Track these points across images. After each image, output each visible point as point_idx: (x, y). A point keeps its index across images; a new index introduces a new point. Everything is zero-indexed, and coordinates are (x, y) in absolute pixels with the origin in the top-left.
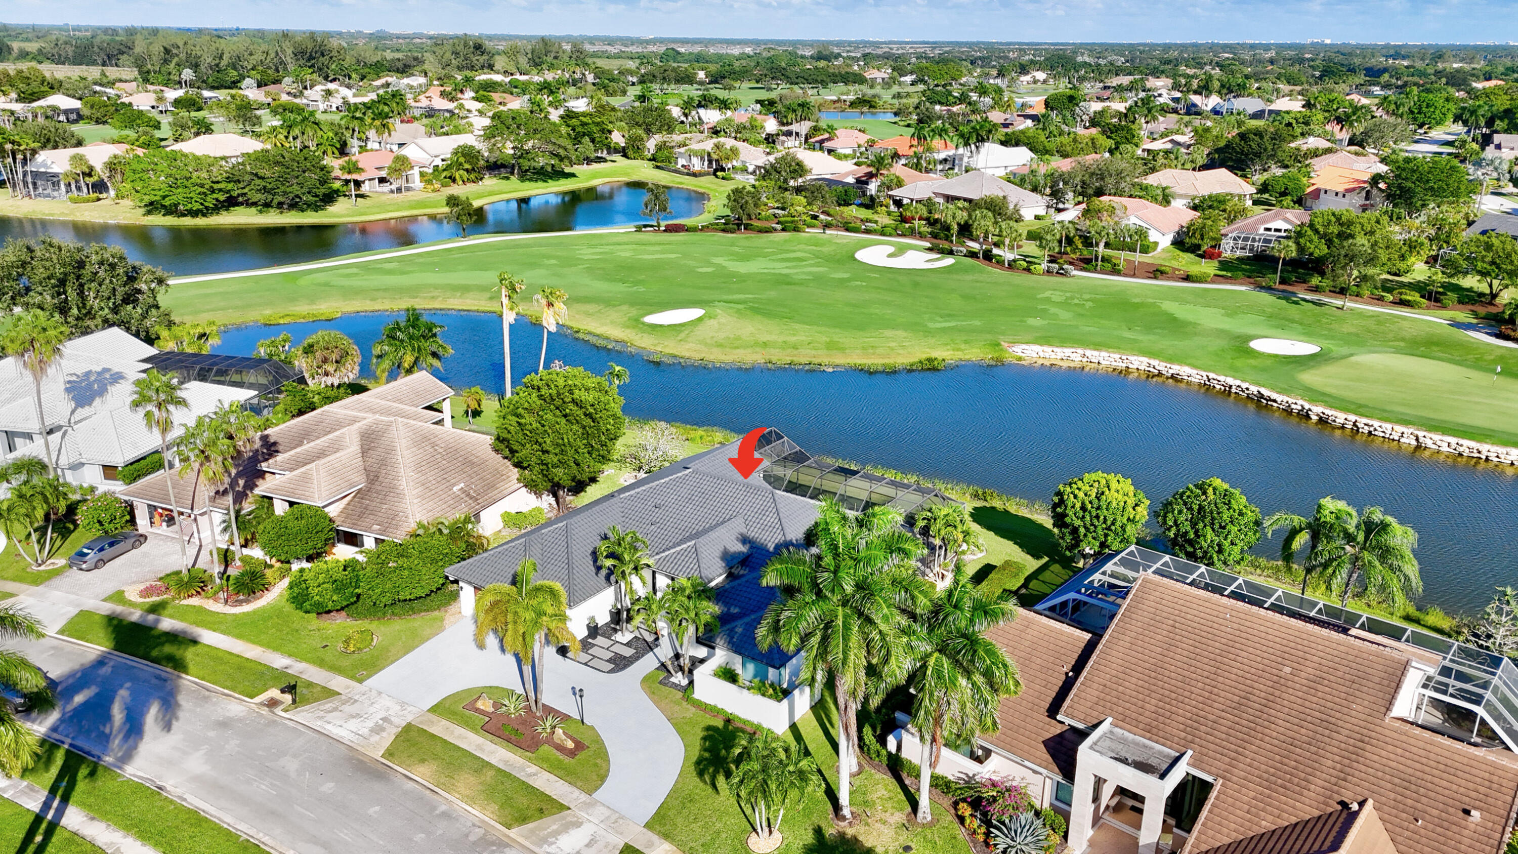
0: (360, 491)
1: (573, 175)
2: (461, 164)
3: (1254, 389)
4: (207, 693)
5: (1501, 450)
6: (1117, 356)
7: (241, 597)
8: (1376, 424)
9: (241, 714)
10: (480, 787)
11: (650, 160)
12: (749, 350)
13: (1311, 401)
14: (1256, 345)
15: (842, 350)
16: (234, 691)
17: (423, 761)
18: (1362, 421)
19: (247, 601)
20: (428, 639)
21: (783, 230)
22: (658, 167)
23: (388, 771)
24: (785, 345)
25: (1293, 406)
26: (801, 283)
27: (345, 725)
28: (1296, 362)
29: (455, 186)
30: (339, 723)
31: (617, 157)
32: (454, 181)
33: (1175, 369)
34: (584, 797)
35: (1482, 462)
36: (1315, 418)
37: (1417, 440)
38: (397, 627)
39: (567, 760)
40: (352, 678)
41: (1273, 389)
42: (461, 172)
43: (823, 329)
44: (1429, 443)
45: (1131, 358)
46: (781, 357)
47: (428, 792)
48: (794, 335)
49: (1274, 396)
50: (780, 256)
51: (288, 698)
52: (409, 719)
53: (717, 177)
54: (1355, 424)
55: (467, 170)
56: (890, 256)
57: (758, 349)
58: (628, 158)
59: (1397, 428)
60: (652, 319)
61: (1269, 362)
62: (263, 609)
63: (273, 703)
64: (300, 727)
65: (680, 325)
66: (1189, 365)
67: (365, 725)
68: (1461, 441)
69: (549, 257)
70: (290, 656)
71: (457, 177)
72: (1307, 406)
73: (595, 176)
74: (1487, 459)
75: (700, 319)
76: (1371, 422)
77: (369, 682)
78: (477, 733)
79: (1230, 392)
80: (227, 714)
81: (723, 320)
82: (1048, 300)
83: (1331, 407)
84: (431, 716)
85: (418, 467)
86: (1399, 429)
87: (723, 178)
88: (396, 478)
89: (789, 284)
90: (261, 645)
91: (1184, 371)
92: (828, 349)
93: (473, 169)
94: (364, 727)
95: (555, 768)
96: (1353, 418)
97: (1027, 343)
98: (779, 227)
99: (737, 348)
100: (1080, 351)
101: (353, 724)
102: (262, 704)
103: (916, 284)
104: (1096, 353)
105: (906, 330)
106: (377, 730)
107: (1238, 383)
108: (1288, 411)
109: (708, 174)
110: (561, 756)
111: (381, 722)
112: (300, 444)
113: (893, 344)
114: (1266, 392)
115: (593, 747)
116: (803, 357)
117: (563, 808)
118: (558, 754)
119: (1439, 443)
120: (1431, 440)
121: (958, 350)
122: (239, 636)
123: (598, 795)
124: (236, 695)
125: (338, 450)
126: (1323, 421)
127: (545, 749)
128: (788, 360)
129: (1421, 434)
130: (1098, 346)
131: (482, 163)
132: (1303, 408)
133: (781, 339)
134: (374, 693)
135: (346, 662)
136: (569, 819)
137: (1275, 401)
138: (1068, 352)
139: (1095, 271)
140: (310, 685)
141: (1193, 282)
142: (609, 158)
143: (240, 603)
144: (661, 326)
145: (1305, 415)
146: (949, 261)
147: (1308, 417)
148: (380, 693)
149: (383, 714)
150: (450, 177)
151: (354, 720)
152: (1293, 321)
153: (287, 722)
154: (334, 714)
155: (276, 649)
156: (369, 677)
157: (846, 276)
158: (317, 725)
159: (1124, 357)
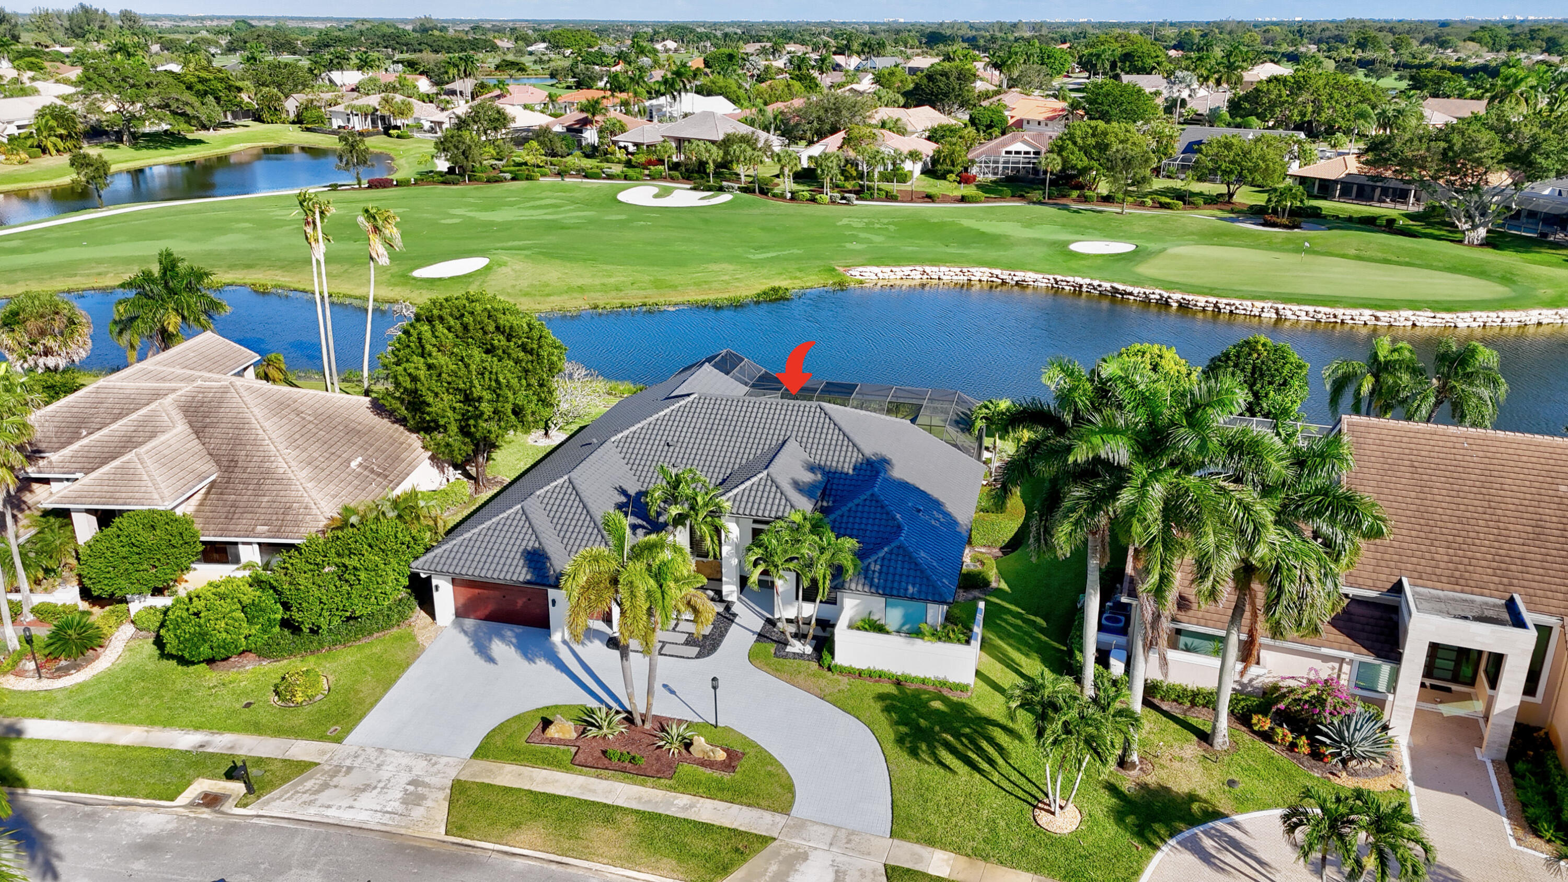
0: (213, 484)
1: (200, 142)
2: (51, 129)
3: (1107, 285)
4: (87, 808)
5: (1355, 312)
6: (957, 270)
7: (63, 663)
8: (1237, 303)
9: (170, 827)
10: (629, 841)
11: (293, 123)
12: (565, 297)
13: (1167, 290)
14: (1074, 247)
15: (674, 287)
16: (133, 796)
17: (517, 825)
18: (1223, 302)
19: (77, 667)
20: (408, 665)
21: (513, 179)
22: (308, 130)
23: (472, 852)
24: (604, 288)
25: (1152, 296)
26: (577, 227)
27: (356, 804)
28: (1123, 259)
29: (47, 156)
30: (345, 803)
31: (248, 122)
32: (44, 150)
33: (1020, 276)
34: (780, 819)
35: (1338, 326)
36: (1175, 305)
37: (1277, 313)
38: (350, 659)
39: (727, 777)
40: (322, 738)
41: (1124, 283)
42: (54, 139)
43: (639, 268)
44: (1289, 314)
45: (973, 270)
46: (609, 300)
47: (554, 867)
48: (610, 276)
49: (1129, 289)
50: (532, 203)
51: (238, 787)
52: (453, 774)
53: (389, 135)
54: (1216, 305)
55: (61, 136)
56: (656, 196)
57: (575, 295)
58: (263, 122)
59: (1257, 304)
60: (421, 273)
61: (1099, 261)
62: (109, 674)
63: (211, 800)
64: (283, 824)
65: (465, 276)
66: (1030, 270)
67: (388, 797)
68: (1318, 309)
69: (238, 221)
70: (197, 728)
71: (49, 145)
72: (1166, 295)
73: (232, 141)
74: (1343, 322)
75: (487, 268)
76: (1232, 302)
77: (353, 738)
78: (568, 771)
79: (1080, 292)
80: (145, 831)
81: (517, 267)
82: (848, 226)
83: (1189, 293)
84: (481, 764)
85: (292, 441)
86: (1259, 304)
87: (398, 137)
88: (266, 458)
89: (562, 228)
90: (139, 723)
91: (1030, 276)
92: (657, 287)
93: (70, 135)
94: (393, 799)
95: (715, 791)
96: (1214, 300)
97: (862, 265)
98: (509, 176)
99: (549, 295)
100: (920, 269)
101: (368, 800)
102: (192, 805)
103: (706, 221)
104: (935, 269)
105: (730, 263)
106: (413, 799)
107: (1088, 281)
108: (1146, 301)
109: (378, 133)
110: (717, 774)
111: (411, 788)
112: (76, 437)
113: (726, 278)
114: (1121, 287)
115: (751, 752)
116: (634, 297)
117: (765, 840)
118: (708, 771)
119: (1298, 313)
120: (1289, 311)
121: (796, 278)
122: (92, 718)
123: (797, 810)
124: (142, 801)
125: (153, 435)
126: (1183, 307)
127: (686, 768)
128: (617, 302)
129: (1280, 306)
130: (934, 262)
131: (80, 127)
132: (1162, 297)
133: (597, 282)
134: (373, 754)
135: (299, 719)
136: (784, 852)
137: (1131, 294)
138: (907, 270)
139: (873, 199)
140: (259, 761)
141: (969, 202)
142: (237, 123)
143: (65, 671)
144: (440, 279)
145: (1164, 304)
146: (725, 197)
147: (1167, 304)
148: (381, 750)
149: (405, 777)
150: (39, 146)
151: (366, 794)
152: (1087, 228)
153: (255, 821)
154: (327, 793)
155: (168, 723)
156: (348, 732)
157: (623, 217)
158: (311, 813)
159: (965, 270)
